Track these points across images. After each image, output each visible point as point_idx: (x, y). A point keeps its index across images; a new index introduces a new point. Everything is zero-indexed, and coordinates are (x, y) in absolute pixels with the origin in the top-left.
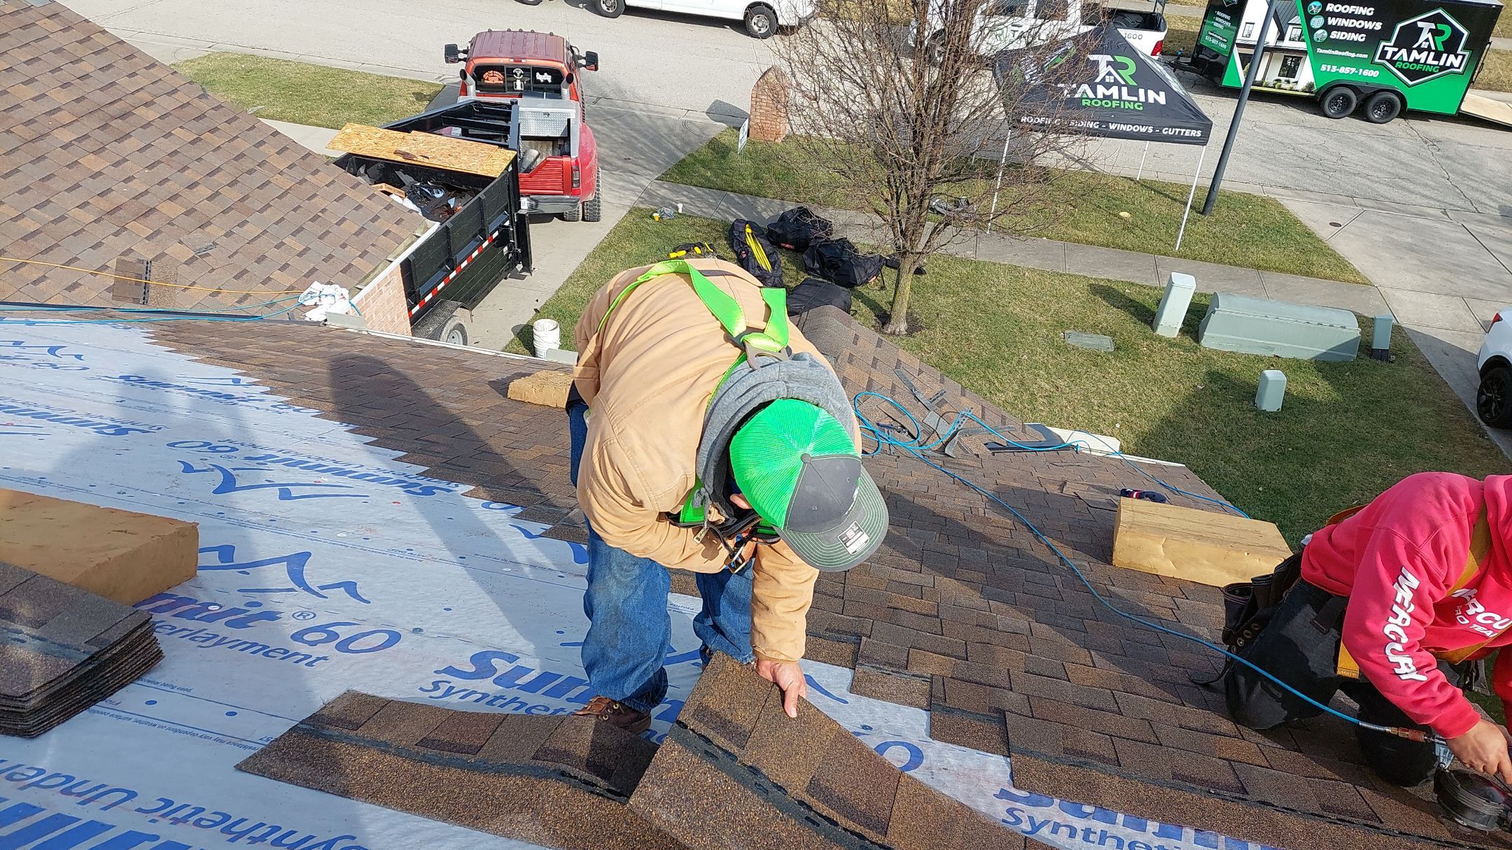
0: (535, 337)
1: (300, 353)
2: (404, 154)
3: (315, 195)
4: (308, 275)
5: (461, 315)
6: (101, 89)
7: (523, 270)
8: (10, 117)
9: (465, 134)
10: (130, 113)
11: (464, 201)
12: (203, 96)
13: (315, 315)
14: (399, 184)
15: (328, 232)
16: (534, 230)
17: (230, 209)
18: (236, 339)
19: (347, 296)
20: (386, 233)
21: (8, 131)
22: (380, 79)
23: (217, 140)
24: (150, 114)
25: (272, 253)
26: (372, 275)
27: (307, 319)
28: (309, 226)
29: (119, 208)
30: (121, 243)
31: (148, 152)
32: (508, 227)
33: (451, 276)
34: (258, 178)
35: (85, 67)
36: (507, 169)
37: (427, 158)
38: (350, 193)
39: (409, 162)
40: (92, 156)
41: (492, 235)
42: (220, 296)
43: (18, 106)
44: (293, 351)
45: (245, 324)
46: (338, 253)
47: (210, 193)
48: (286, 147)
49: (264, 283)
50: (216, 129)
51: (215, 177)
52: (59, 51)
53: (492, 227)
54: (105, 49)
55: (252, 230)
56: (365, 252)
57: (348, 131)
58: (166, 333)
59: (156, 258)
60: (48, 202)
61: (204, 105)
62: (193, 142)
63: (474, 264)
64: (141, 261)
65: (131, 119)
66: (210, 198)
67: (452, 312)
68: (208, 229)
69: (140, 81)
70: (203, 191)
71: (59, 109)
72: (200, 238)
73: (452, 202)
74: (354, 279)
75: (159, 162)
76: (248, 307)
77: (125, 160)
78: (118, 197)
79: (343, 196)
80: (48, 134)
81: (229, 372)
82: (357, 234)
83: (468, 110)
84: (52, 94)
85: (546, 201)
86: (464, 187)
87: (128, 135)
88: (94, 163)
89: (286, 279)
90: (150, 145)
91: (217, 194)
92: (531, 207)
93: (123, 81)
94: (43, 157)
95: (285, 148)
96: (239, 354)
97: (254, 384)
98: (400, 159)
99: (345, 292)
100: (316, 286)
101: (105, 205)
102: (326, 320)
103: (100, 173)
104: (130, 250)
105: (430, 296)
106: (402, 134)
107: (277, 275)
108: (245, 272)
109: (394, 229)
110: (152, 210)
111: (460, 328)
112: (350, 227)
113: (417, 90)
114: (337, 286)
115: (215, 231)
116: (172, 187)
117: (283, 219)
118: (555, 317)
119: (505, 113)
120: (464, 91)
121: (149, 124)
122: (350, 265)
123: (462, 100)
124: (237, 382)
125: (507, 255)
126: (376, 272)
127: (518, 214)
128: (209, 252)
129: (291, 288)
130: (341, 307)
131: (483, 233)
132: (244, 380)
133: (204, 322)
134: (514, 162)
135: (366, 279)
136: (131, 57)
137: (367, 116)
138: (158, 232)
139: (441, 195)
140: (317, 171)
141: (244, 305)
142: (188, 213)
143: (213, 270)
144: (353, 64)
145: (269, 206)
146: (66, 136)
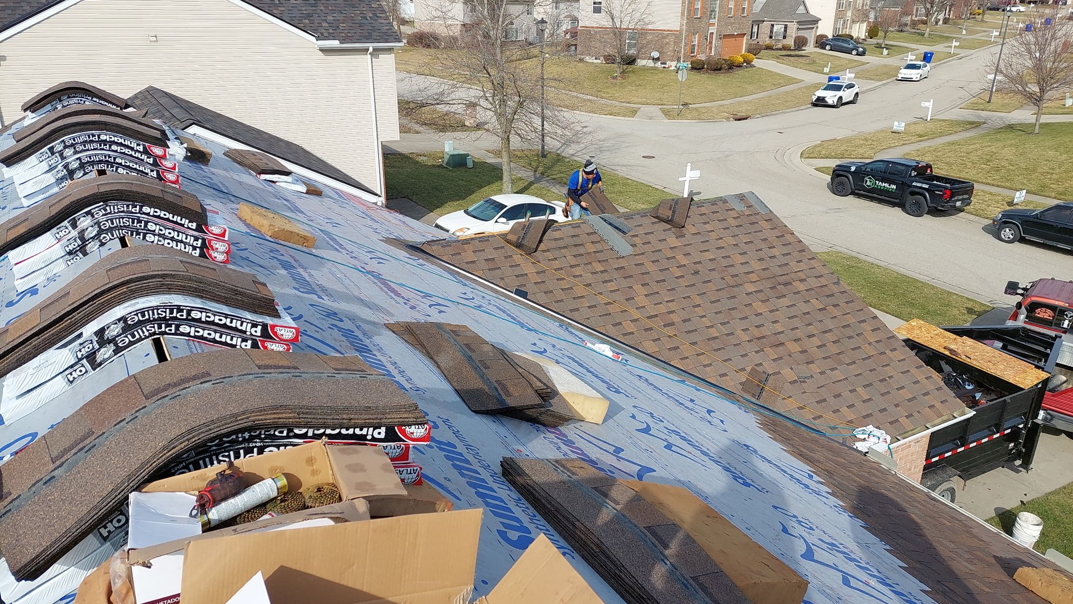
0: (1016, 525)
1: (850, 471)
2: (951, 350)
3: (888, 365)
4: (865, 417)
5: (956, 482)
6: (779, 266)
7: (1020, 466)
8: (726, 271)
9: (1004, 348)
10: (790, 283)
11: (989, 398)
12: (837, 283)
13: (861, 446)
14: (940, 370)
15: (888, 392)
16: (1044, 439)
17: (829, 357)
18: (809, 444)
19: (889, 442)
20: (931, 407)
21: (723, 278)
22: (943, 292)
23: (835, 312)
24: (801, 287)
25: (846, 394)
26: (910, 433)
27: (855, 447)
28: (877, 384)
29: (764, 337)
30: (757, 359)
31: (791, 309)
32: (1021, 429)
33: (959, 450)
34: (853, 343)
35: (775, 252)
36: (1037, 385)
37: (970, 359)
38: (913, 371)
39: (954, 357)
40: (760, 303)
41: (1004, 430)
42: (804, 410)
43: (733, 266)
44: (845, 468)
45: (814, 435)
46: (891, 409)
47: (820, 343)
48: (879, 327)
49: (834, 412)
50: (838, 305)
51: (827, 335)
52: (765, 240)
53: (1006, 425)
54: (790, 244)
55: (838, 375)
56: (911, 415)
57: (913, 324)
58: (768, 423)
59: (773, 374)
60: (728, 322)
61: (835, 289)
62: (820, 310)
63: (981, 448)
64: (764, 373)
65: (789, 287)
66: (818, 347)
67: (950, 477)
68: (810, 366)
69: (802, 266)
70: (816, 341)
71: (753, 272)
72: (804, 370)
73: (978, 396)
74: (897, 431)
75: (796, 316)
76: (818, 424)
77: (777, 310)
78: (765, 331)
79: (908, 371)
80: (742, 285)
81: (806, 468)
82: (910, 400)
83: (1015, 332)
84: (752, 263)
85: (1061, 419)
86: (992, 388)
87: (784, 296)
88: (759, 307)
89: (850, 415)
90: (795, 305)
91: (824, 345)
92: (1045, 419)
93: (793, 264)
94: (734, 297)
95: (878, 329)
96: (812, 457)
97: (821, 483)
98: (947, 353)
99: (889, 438)
100: (870, 428)
101: (757, 333)
102: (867, 453)
103: (761, 314)
104: (761, 364)
105: (937, 458)
106: (954, 336)
107: (844, 410)
108: (825, 400)
109: (938, 405)
110: (782, 344)
111: (952, 491)
112: (906, 394)
113: (969, 306)
114: (884, 432)
115: (815, 368)
116: (798, 333)
117: (861, 374)
118: (1038, 515)
119: (1049, 343)
120: (1015, 317)
121: (798, 292)
122: (897, 420)
123: (1010, 324)
124: (811, 477)
125: (1012, 450)
126: (914, 431)
127: (1033, 422)
128: (806, 380)
129: (851, 422)
130: (882, 447)
131: (998, 428)
132: (816, 477)
133: (789, 424)
134: (1045, 382)
135: (905, 434)
136: (803, 251)
137: (926, 314)
138: (781, 358)
139: (971, 387)
140: (895, 349)
141: (816, 422)
142: (801, 352)
143: (805, 392)
144: (926, 278)
145: (854, 362)
146: (751, 288)
